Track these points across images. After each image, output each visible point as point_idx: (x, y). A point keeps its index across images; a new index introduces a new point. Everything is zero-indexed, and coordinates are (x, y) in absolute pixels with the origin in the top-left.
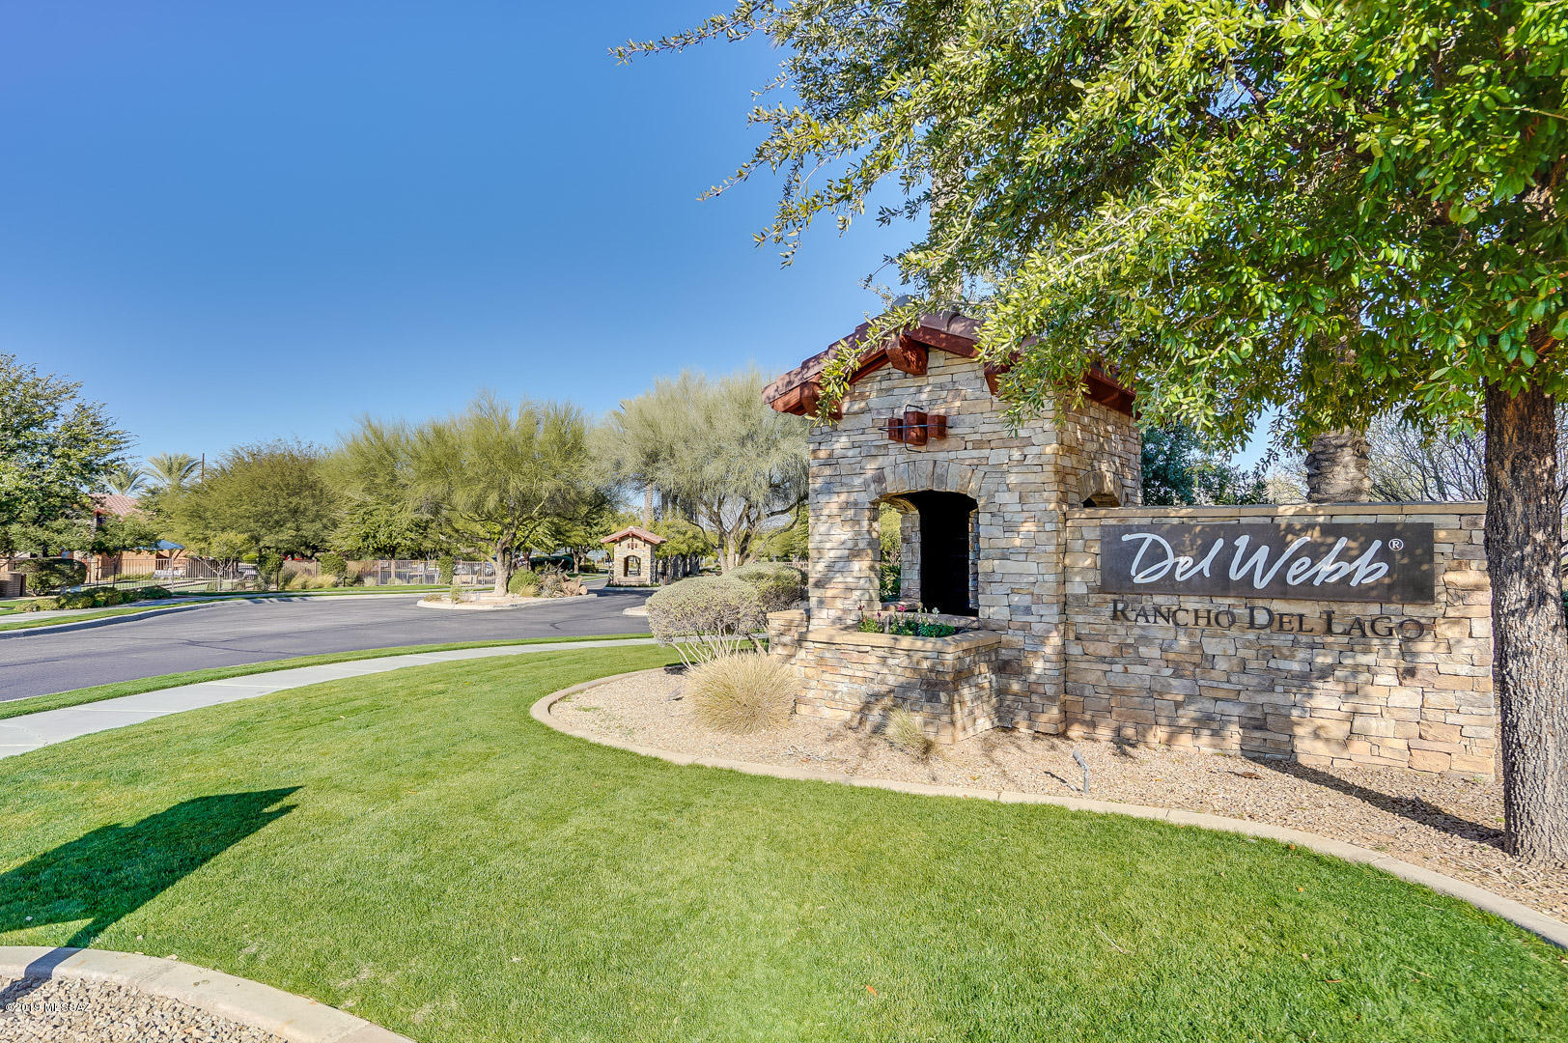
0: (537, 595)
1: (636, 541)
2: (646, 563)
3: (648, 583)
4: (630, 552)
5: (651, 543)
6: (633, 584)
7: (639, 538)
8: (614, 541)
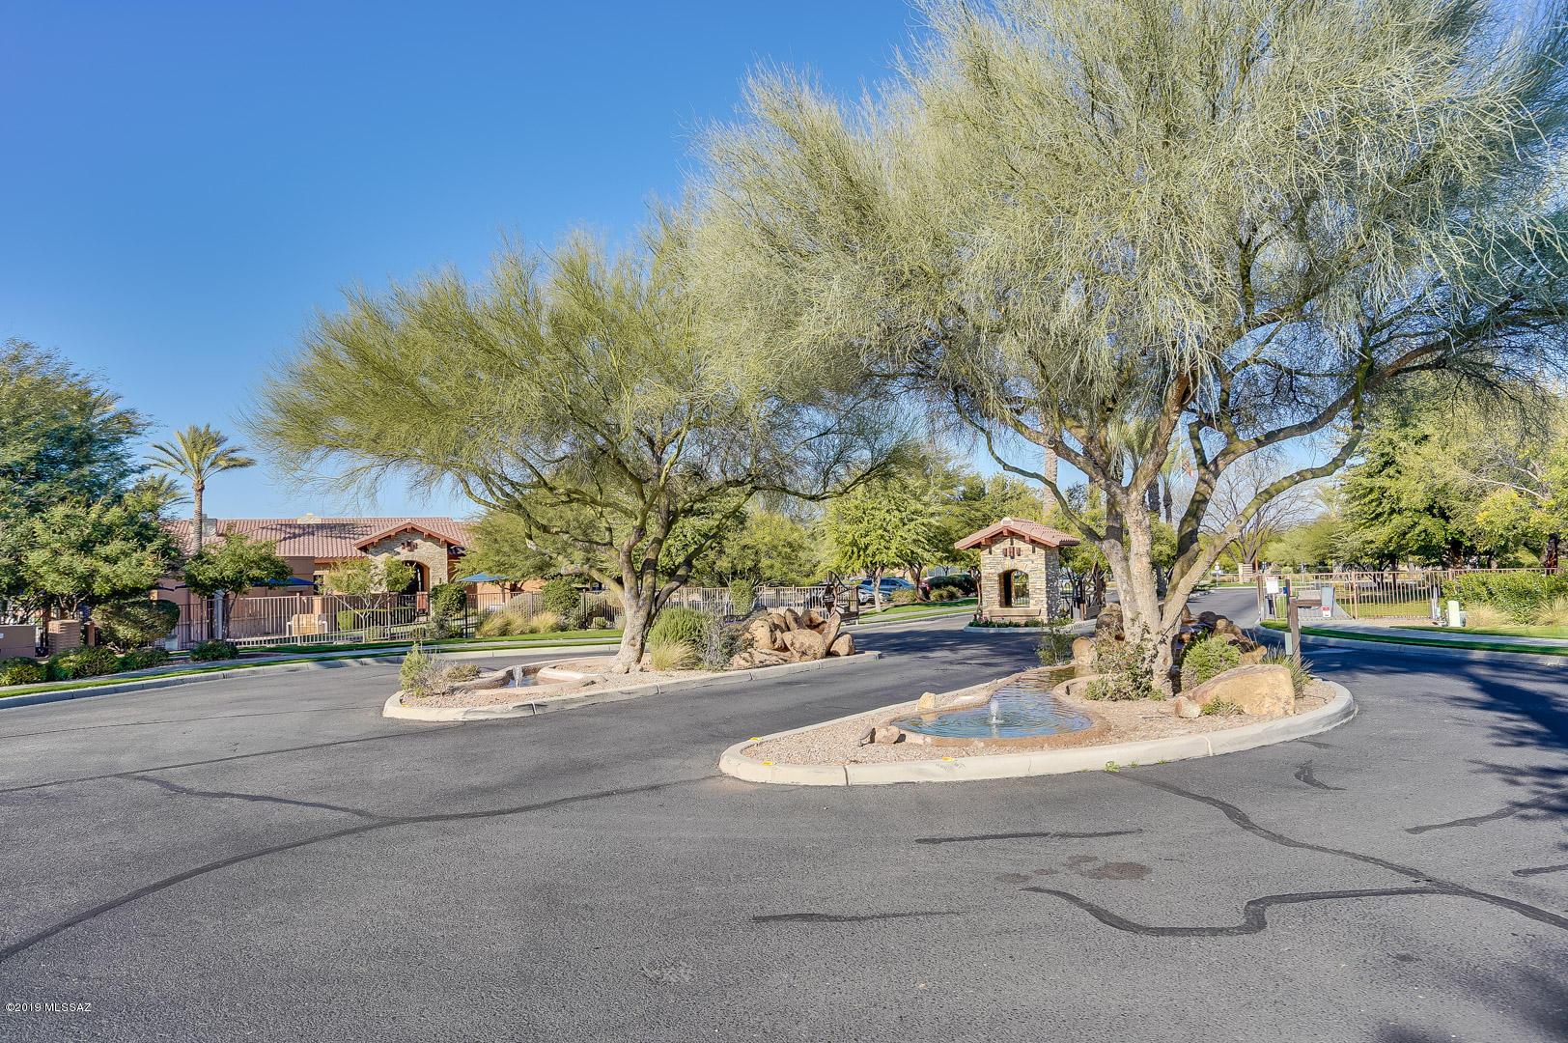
0: (694, 663)
1: (1018, 544)
2: (1037, 583)
3: (1044, 618)
4: (1008, 564)
5: (1045, 547)
6: (1015, 620)
7: (1022, 537)
8: (978, 546)
